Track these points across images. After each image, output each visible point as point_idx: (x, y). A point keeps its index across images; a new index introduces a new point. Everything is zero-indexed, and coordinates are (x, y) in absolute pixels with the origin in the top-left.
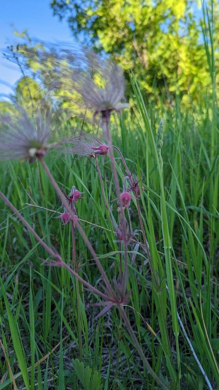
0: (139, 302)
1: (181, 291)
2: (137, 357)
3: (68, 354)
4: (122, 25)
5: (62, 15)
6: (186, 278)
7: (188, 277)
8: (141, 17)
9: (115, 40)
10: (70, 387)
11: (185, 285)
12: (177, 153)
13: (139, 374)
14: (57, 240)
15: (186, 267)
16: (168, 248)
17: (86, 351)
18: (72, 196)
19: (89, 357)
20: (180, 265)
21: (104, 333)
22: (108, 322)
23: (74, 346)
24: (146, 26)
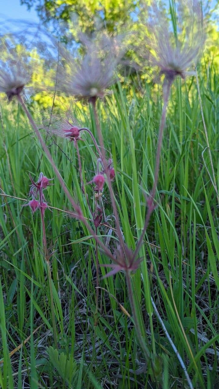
0: (115, 287)
1: (155, 274)
2: (114, 341)
3: (45, 343)
4: (91, 14)
5: (30, 3)
6: (160, 261)
7: (161, 260)
8: (111, 6)
9: (85, 29)
10: (47, 375)
11: (159, 269)
12: (147, 138)
13: (116, 357)
14: (30, 230)
15: (159, 251)
16: (140, 230)
17: (62, 339)
18: (40, 183)
19: (65, 344)
20: (153, 249)
21: (80, 320)
22: (84, 308)
23: (50, 335)
24: (116, 14)
